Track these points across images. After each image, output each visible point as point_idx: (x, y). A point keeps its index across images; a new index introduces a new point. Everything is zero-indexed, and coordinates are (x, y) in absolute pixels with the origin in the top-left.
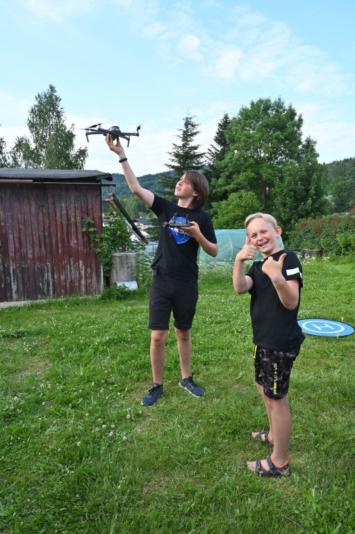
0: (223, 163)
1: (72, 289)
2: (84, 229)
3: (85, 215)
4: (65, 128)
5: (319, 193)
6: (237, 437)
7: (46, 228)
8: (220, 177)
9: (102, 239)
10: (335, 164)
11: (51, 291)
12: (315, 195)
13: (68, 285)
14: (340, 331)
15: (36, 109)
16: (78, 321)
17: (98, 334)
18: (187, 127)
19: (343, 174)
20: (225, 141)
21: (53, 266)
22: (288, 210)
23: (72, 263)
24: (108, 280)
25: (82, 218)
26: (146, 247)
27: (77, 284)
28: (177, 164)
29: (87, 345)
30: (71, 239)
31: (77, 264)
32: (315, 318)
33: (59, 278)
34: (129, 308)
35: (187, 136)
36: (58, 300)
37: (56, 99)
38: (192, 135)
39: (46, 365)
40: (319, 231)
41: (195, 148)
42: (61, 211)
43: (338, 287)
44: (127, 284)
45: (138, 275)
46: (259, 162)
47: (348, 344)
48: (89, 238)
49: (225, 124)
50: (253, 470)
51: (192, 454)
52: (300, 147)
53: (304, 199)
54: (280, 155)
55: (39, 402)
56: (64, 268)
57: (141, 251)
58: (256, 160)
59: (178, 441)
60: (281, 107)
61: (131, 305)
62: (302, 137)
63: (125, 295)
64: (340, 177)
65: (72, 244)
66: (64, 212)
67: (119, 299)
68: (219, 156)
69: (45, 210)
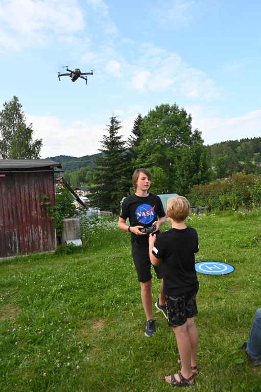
0: (139, 148)
1: (33, 248)
2: (42, 203)
3: (43, 193)
4: (25, 126)
5: (206, 167)
6: (157, 358)
7: (14, 203)
8: (138, 157)
9: (55, 210)
10: (215, 146)
11: (18, 250)
12: (203, 168)
13: (30, 245)
14: (224, 270)
15: (4, 113)
16: (39, 274)
17: (54, 284)
18: (113, 124)
19: (221, 152)
20: (140, 133)
21: (18, 231)
22: (185, 179)
23: (33, 228)
24: (60, 239)
25: (40, 195)
26: (86, 212)
27: (37, 243)
28: (106, 149)
29: (47, 293)
30: (32, 211)
31: (37, 228)
32: (207, 261)
33: (23, 240)
34: (76, 260)
35: (113, 130)
36: (23, 256)
37: (19, 106)
38: (117, 129)
39: (17, 311)
40: (207, 194)
41: (119, 138)
42: (25, 191)
43: (222, 236)
44: (74, 242)
45: (82, 235)
46: (164, 146)
47: (230, 280)
48: (45, 209)
49: (139, 121)
50: (170, 382)
51: (127, 374)
52: (191, 136)
53: (196, 171)
54: (178, 141)
55: (13, 342)
56: (27, 232)
57: (83, 216)
58: (161, 145)
59: (116, 364)
60: (177, 110)
61: (78, 258)
62: (192, 129)
63: (73, 250)
64: (219, 154)
65: (33, 215)
66: (27, 191)
67: (68, 253)
68: (136, 143)
69: (12, 190)
